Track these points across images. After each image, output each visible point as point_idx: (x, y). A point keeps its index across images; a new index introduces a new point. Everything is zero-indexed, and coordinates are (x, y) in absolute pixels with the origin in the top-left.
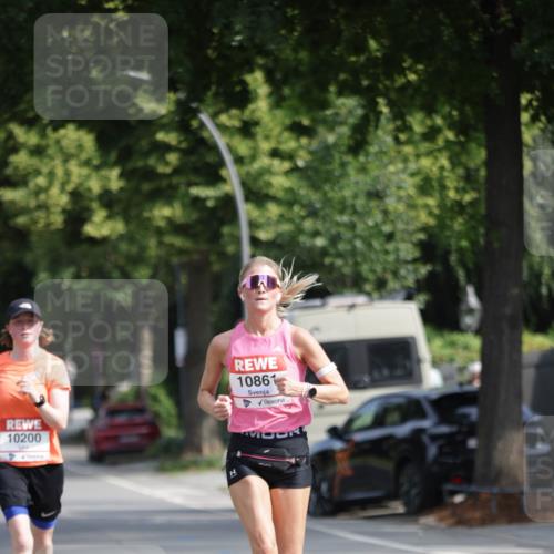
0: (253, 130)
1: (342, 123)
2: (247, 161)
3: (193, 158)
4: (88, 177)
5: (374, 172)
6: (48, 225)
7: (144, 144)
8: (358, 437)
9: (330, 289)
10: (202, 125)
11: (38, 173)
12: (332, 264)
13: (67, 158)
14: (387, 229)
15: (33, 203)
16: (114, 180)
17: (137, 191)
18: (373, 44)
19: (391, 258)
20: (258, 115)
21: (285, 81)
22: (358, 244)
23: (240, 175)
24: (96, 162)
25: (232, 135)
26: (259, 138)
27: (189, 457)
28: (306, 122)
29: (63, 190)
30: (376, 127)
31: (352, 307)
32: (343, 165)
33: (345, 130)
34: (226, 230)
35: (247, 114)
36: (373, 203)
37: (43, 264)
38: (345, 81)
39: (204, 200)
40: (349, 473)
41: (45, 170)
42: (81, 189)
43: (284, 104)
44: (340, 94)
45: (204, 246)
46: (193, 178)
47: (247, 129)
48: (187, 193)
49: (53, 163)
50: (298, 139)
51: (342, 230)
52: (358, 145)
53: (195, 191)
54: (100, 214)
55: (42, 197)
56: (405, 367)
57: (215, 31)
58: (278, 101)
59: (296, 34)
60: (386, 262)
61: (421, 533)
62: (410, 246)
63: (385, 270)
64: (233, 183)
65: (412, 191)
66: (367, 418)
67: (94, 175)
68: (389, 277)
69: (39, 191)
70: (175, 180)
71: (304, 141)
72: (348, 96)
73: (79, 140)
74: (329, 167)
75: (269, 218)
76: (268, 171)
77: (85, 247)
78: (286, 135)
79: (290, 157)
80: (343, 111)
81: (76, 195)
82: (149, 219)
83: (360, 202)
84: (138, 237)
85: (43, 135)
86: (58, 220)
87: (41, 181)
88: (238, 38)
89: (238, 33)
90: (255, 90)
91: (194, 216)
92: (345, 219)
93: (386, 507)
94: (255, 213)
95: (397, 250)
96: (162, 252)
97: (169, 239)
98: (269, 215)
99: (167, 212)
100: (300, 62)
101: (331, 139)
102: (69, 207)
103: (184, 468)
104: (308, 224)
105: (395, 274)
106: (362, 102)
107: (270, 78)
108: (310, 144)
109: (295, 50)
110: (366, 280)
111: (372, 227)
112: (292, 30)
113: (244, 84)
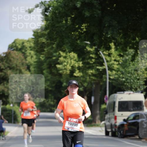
0: (111, 55)
1: (129, 55)
2: (109, 61)
3: (98, 60)
4: (75, 63)
5: (136, 66)
6: (66, 73)
7: (88, 57)
8: (130, 122)
9: (125, 89)
10: (100, 53)
11: (65, 62)
12: (126, 85)
13: (71, 59)
14: (138, 78)
15: (63, 68)
16: (81, 64)
17: (85, 67)
18: (137, 39)
19: (139, 84)
20: (112, 52)
21: (118, 45)
22: (132, 81)
23: (107, 64)
24: (77, 60)
25: (106, 56)
26: (112, 57)
27: (93, 124)
28: (122, 54)
29: (70, 66)
30: (137, 56)
31: (130, 94)
32: (129, 64)
33: (130, 56)
34: (104, 76)
35: (110, 52)
36: (135, 72)
37: (65, 81)
38: (131, 46)
39: (100, 69)
40: (127, 129)
41: (66, 61)
42: (74, 66)
43: (118, 50)
44: (130, 49)
45: (99, 79)
46: (97, 65)
47: (109, 55)
48: (96, 68)
49: (68, 60)
50: (120, 58)
51: (128, 77)
52: (133, 59)
53: (98, 67)
54: (77, 71)
55: (65, 67)
56: (140, 107)
57: (104, 34)
58: (116, 49)
59: (121, 36)
60: (138, 85)
61: (142, 143)
62: (143, 82)
63: (137, 86)
64: (106, 66)
65: (144, 70)
66: (132, 118)
67: (76, 63)
68: (138, 88)
69: (65, 66)
70: (94, 65)
71: (121, 58)
72: (131, 49)
73: (74, 55)
74: (126, 64)
75: (113, 74)
76: (114, 64)
77: (74, 78)
78: (118, 56)
79: (118, 61)
80: (130, 52)
81: (72, 67)
82: (88, 73)
83: (133, 72)
84: (85, 76)
85: (66, 54)
86: (68, 72)
87: (65, 64)
88: (109, 35)
89: (109, 34)
90: (112, 47)
91: (97, 73)
92: (129, 75)
93: (134, 137)
94: (110, 73)
95: (140, 82)
96: (90, 80)
97: (91, 77)
98: (113, 73)
99: (91, 71)
100: (121, 41)
101: (127, 58)
102: (71, 69)
103: (92, 126)
104: (121, 75)
105: (139, 87)
106: (134, 51)
107: (115, 44)
108: (123, 59)
109: (121, 39)
110: (133, 88)
111: (135, 77)
112: (120, 35)
113: (110, 46)
